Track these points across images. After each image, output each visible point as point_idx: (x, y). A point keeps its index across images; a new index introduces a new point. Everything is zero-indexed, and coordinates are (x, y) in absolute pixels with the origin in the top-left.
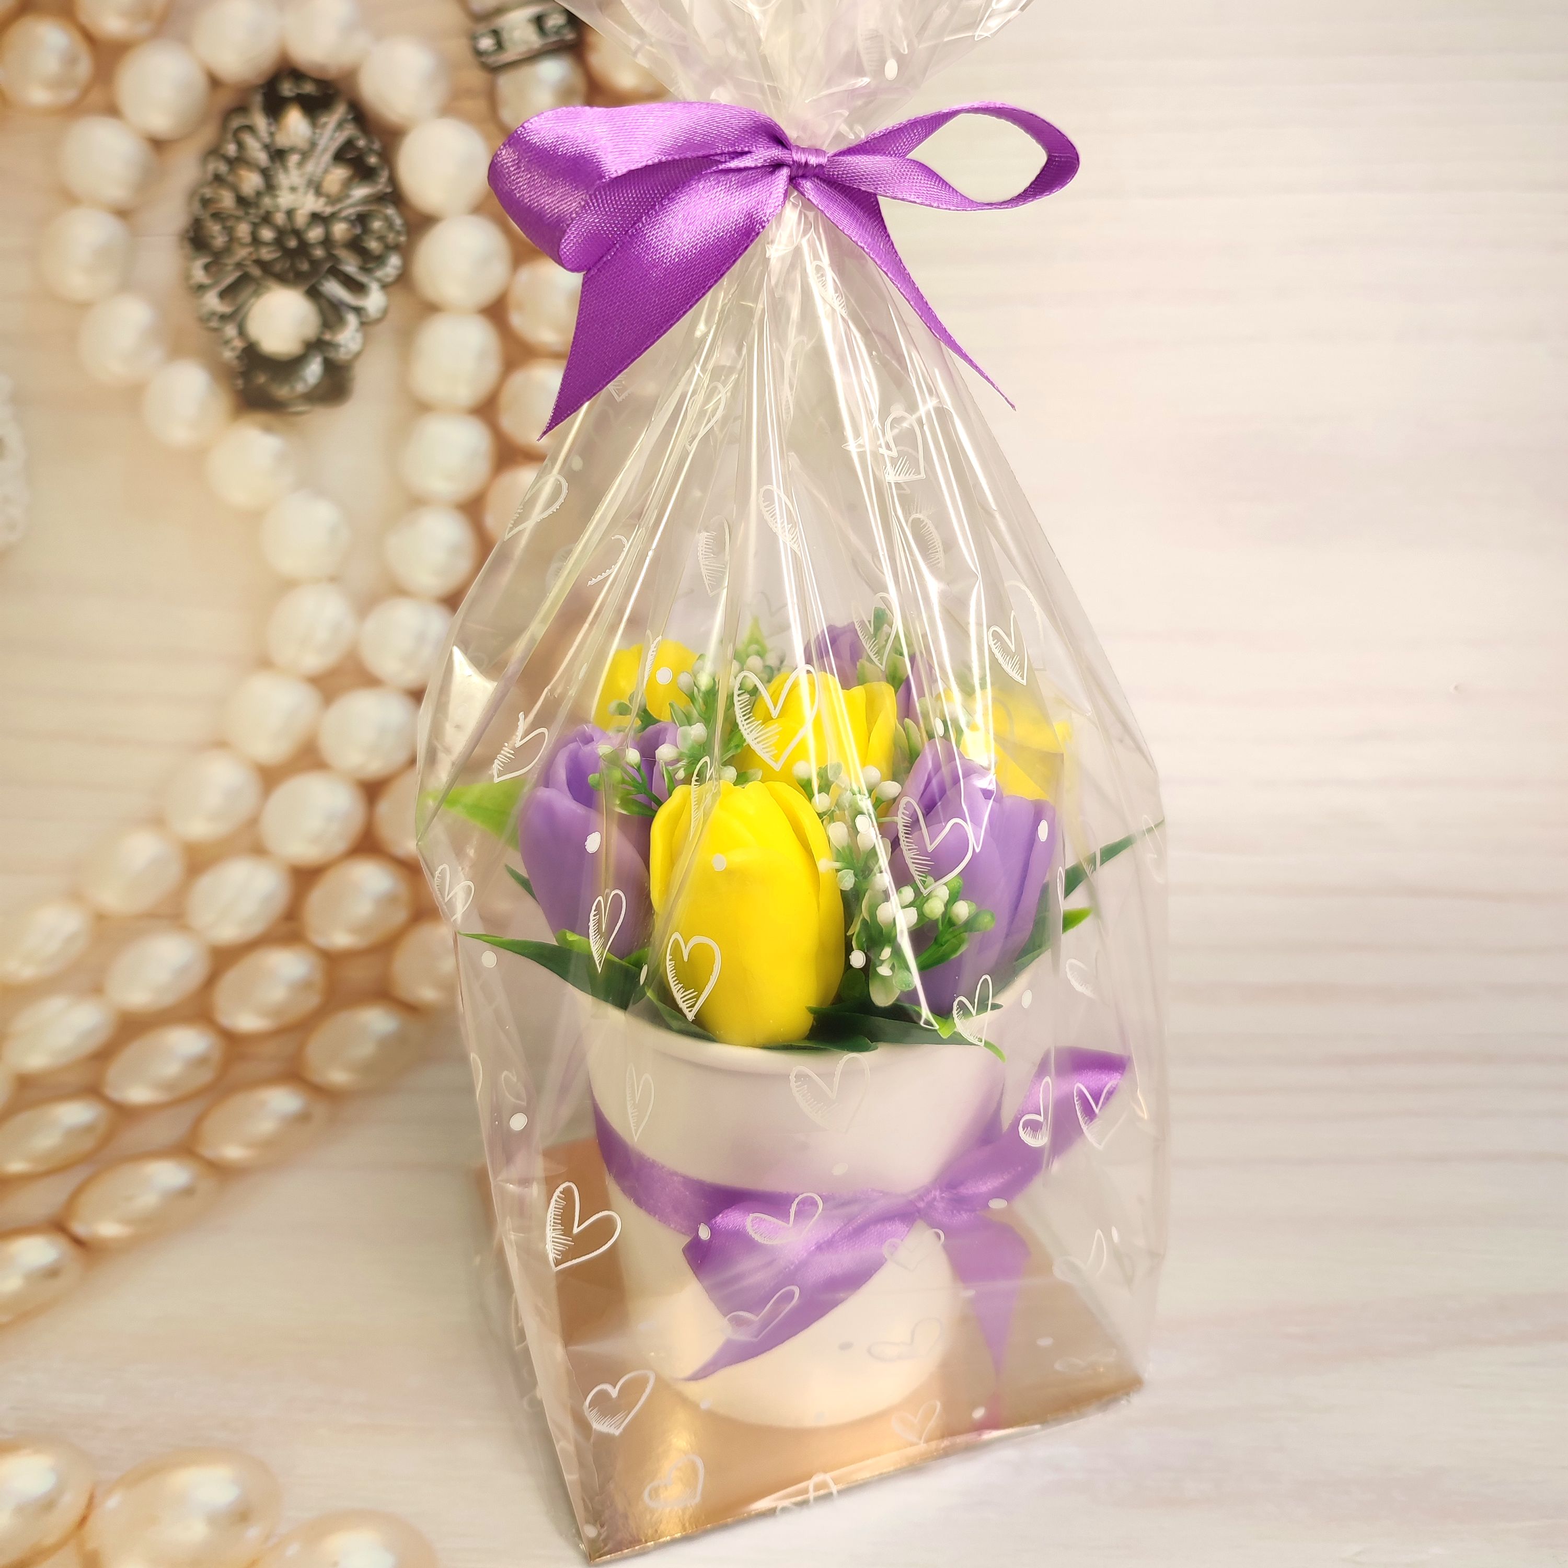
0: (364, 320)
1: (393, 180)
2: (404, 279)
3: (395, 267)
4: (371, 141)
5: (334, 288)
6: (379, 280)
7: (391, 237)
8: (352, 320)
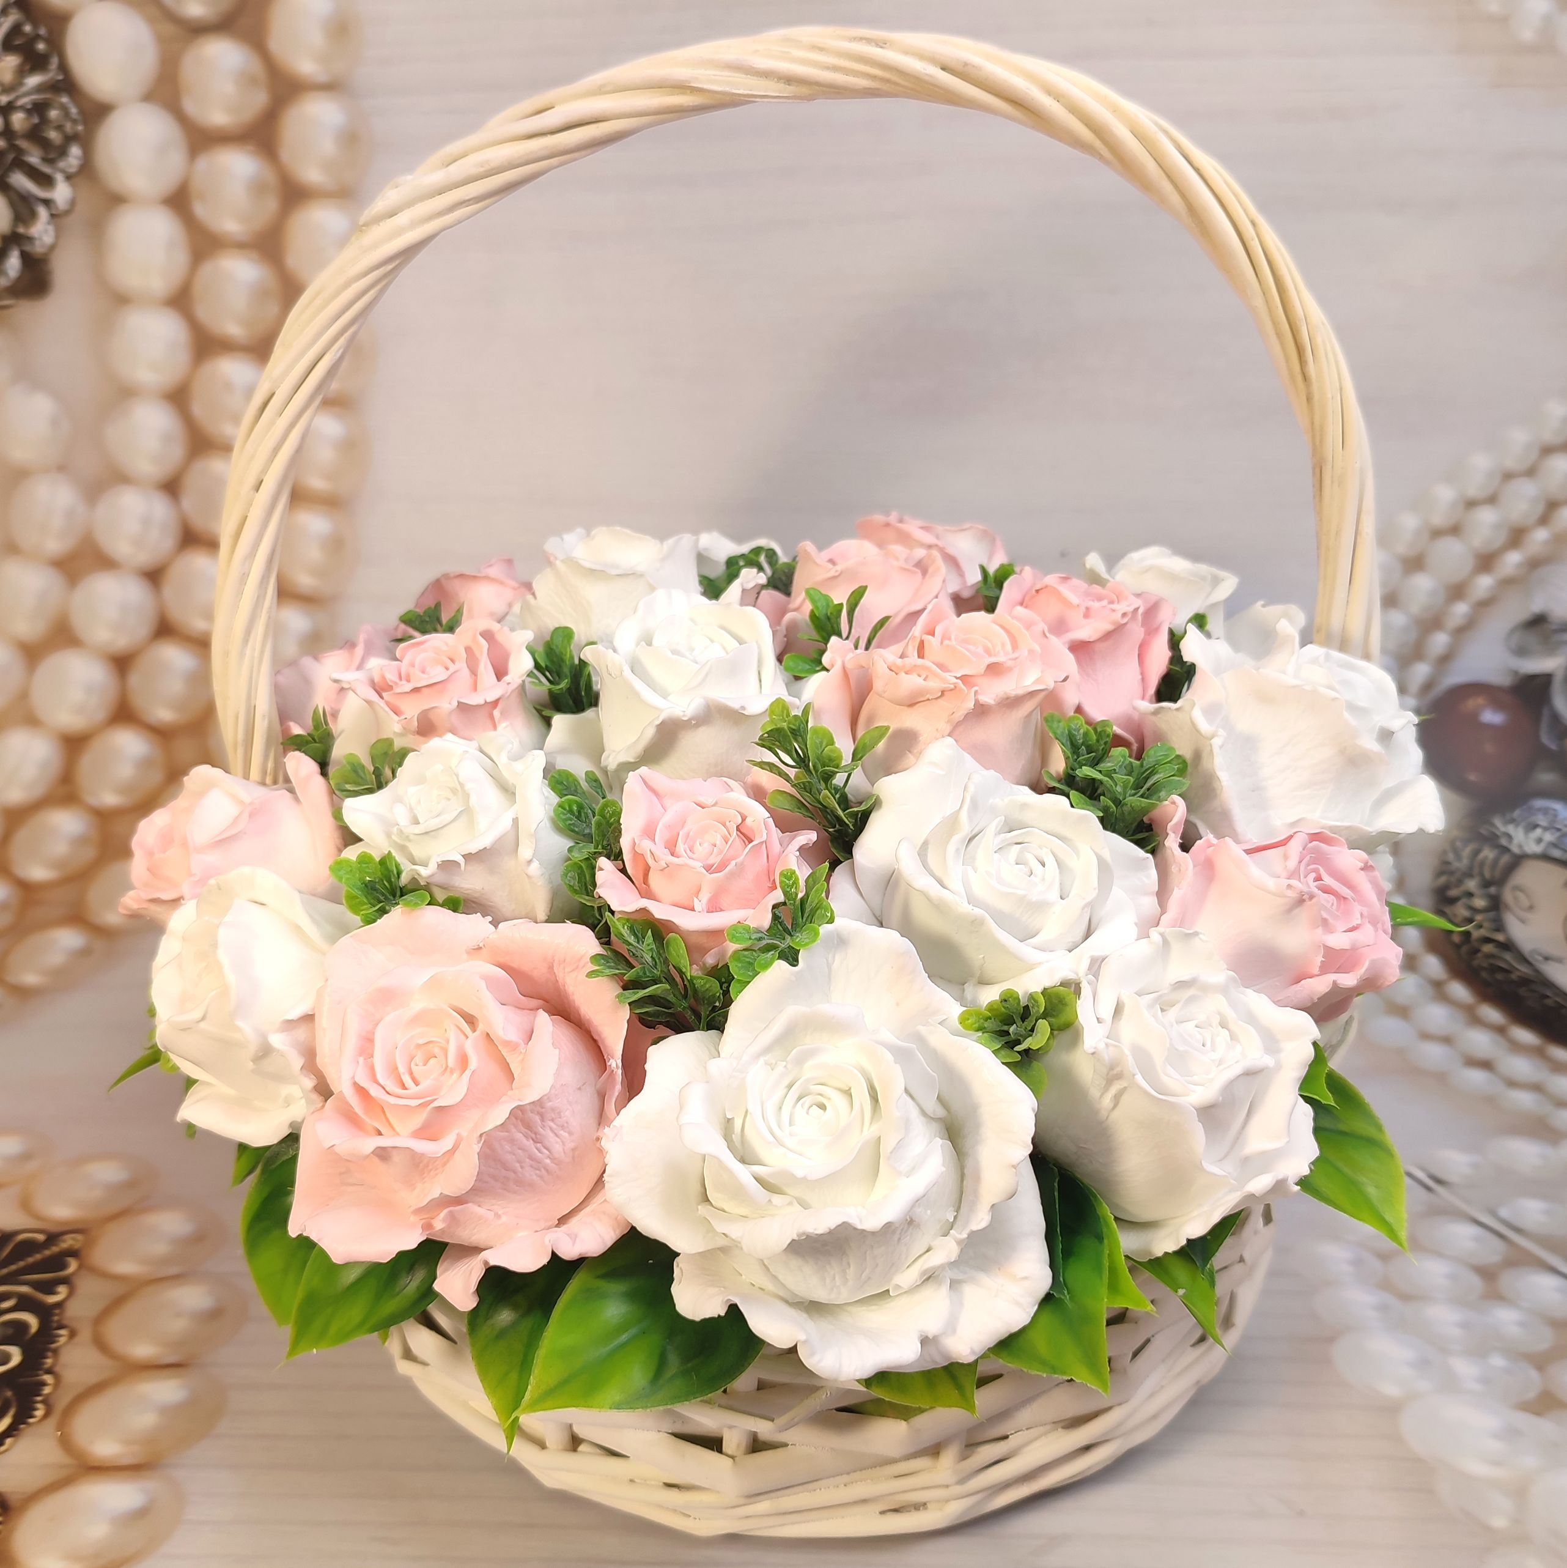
0: (54, 212)
1: (64, 67)
2: (87, 171)
3: (76, 157)
4: (35, 25)
5: (20, 180)
6: (63, 171)
7: (68, 127)
8: (43, 212)
